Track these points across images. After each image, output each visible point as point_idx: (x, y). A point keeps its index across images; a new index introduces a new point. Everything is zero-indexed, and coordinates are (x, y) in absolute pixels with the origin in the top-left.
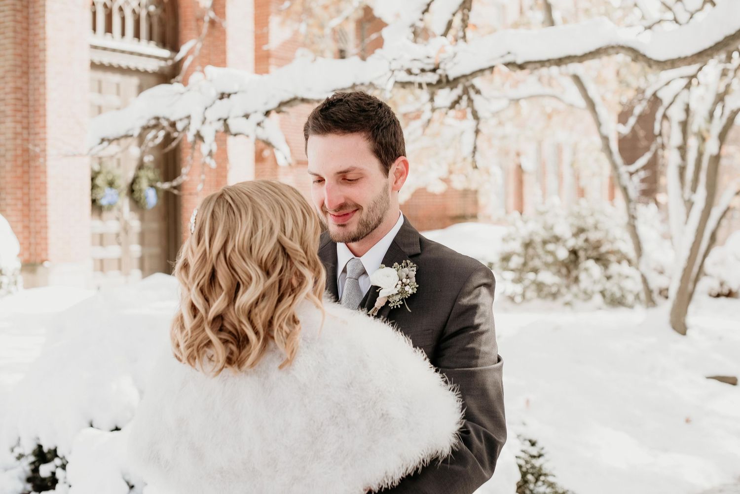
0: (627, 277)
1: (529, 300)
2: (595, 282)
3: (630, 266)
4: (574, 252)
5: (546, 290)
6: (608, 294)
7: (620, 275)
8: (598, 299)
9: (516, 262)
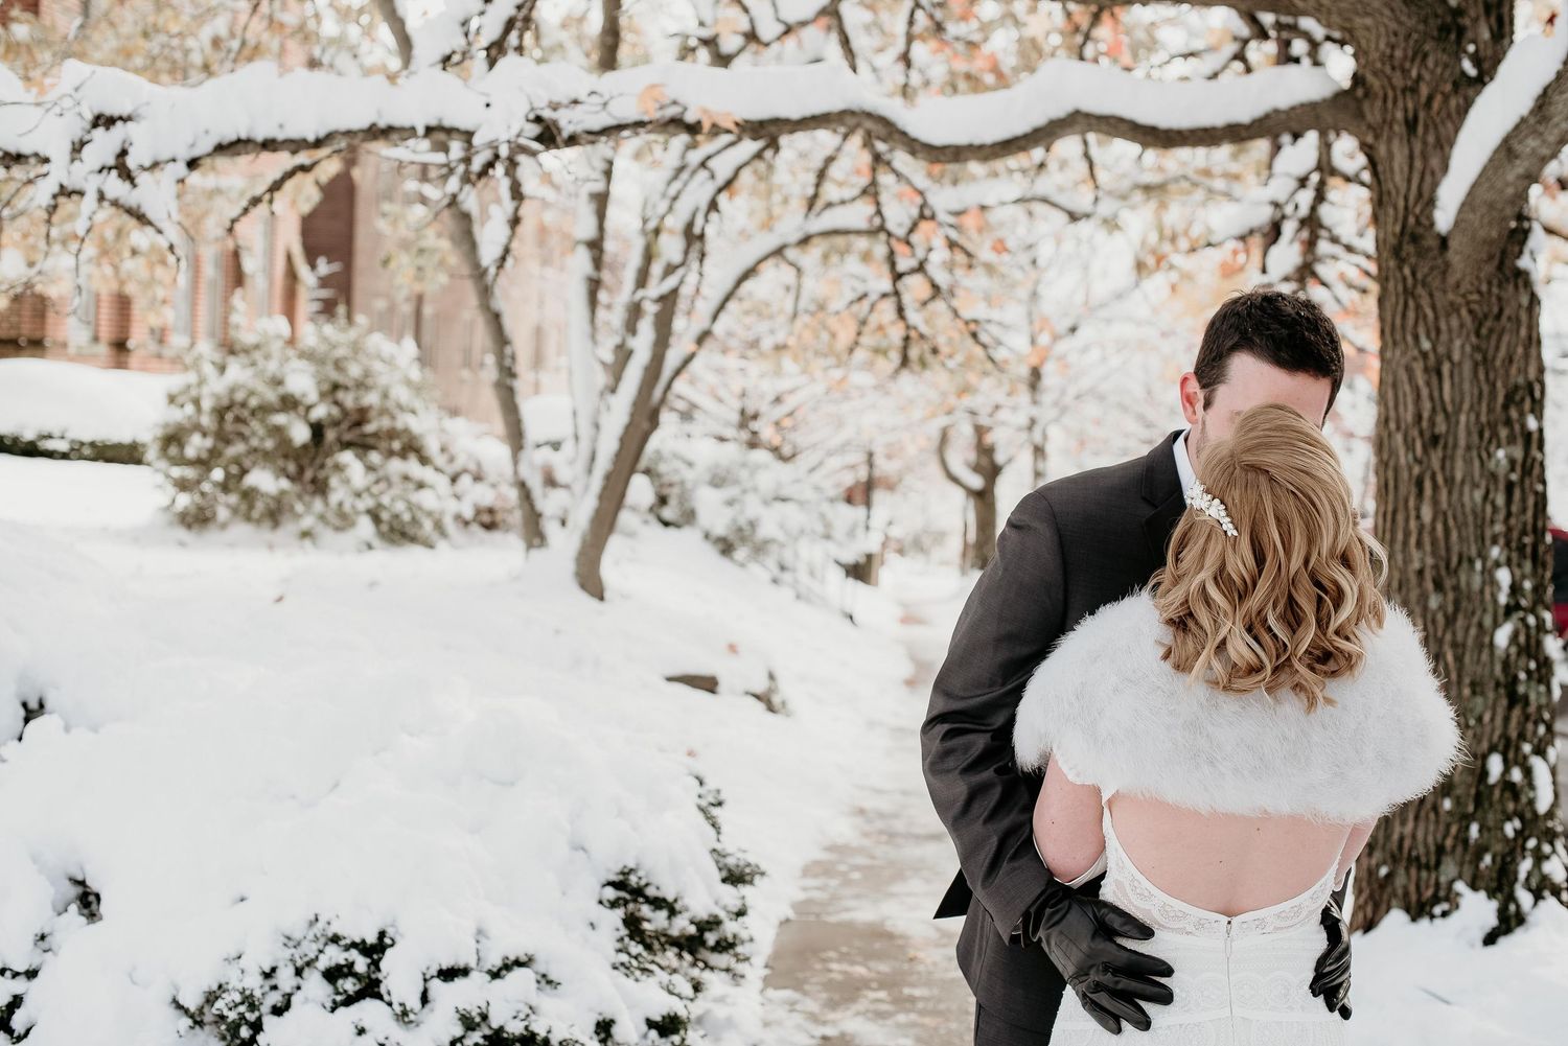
0: (421, 486)
1: (224, 526)
2: (358, 495)
3: (423, 464)
4: (317, 430)
5: (260, 506)
6: (385, 516)
7: (406, 478)
8: (365, 527)
9: (196, 445)
